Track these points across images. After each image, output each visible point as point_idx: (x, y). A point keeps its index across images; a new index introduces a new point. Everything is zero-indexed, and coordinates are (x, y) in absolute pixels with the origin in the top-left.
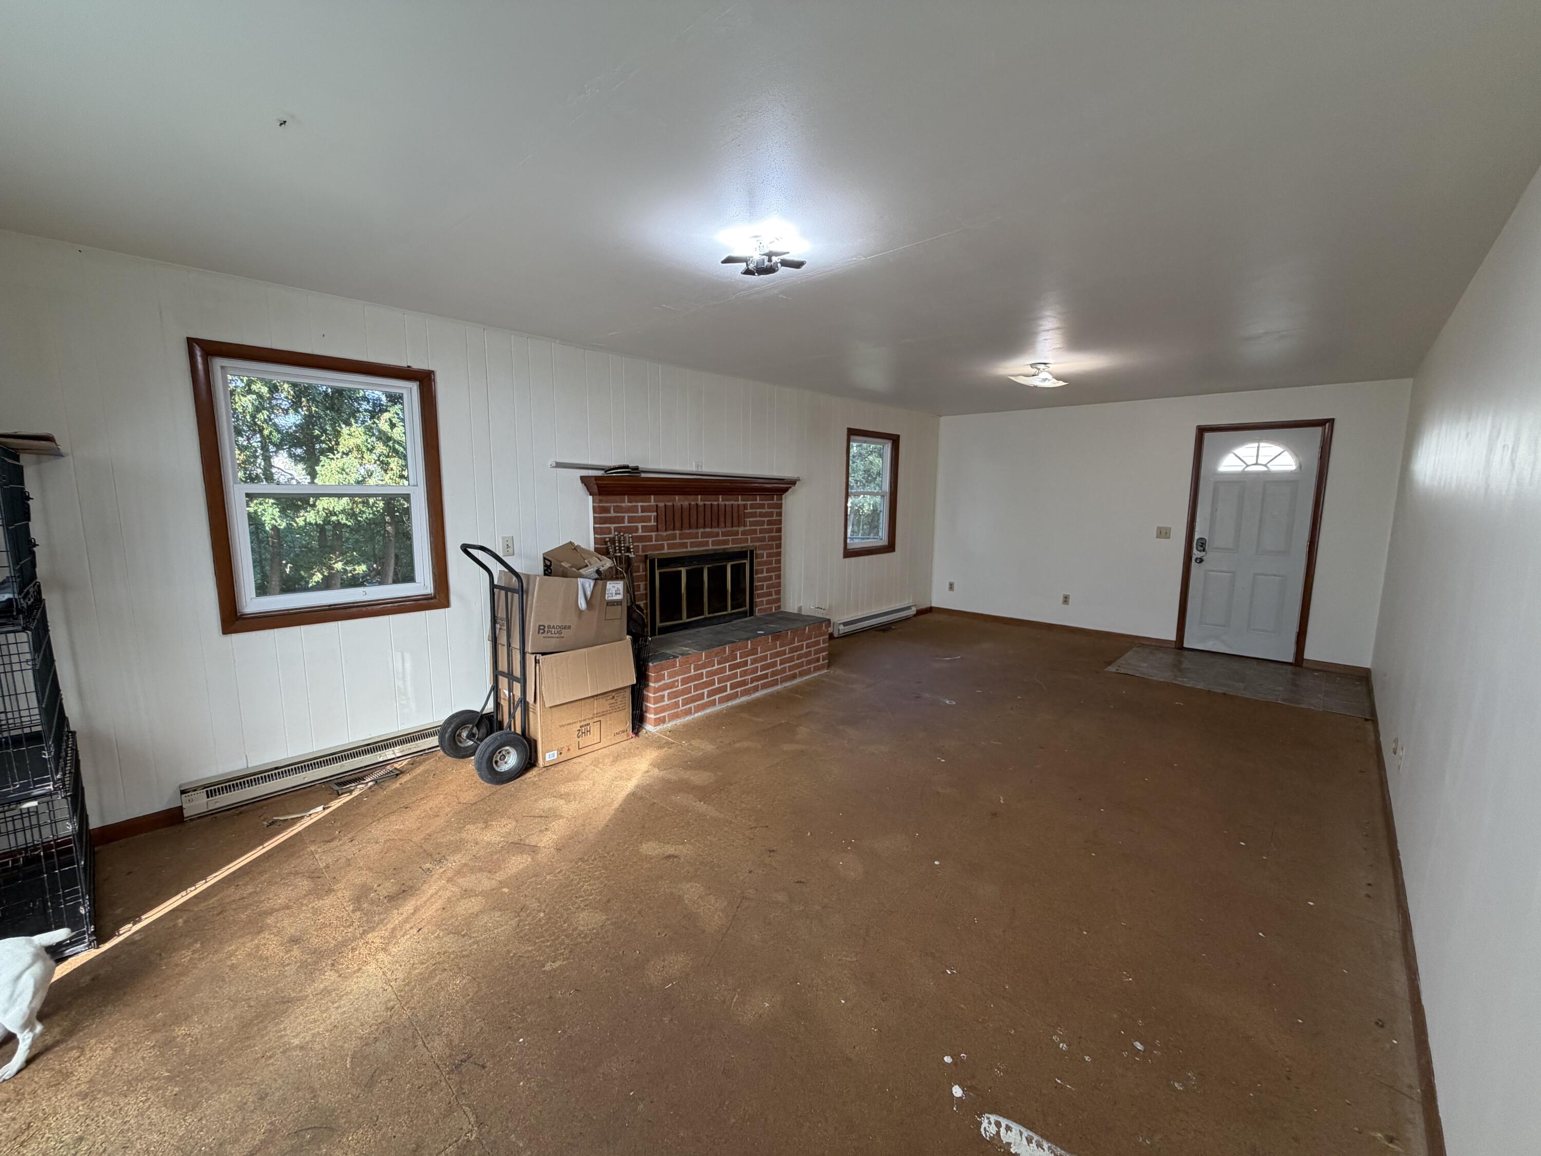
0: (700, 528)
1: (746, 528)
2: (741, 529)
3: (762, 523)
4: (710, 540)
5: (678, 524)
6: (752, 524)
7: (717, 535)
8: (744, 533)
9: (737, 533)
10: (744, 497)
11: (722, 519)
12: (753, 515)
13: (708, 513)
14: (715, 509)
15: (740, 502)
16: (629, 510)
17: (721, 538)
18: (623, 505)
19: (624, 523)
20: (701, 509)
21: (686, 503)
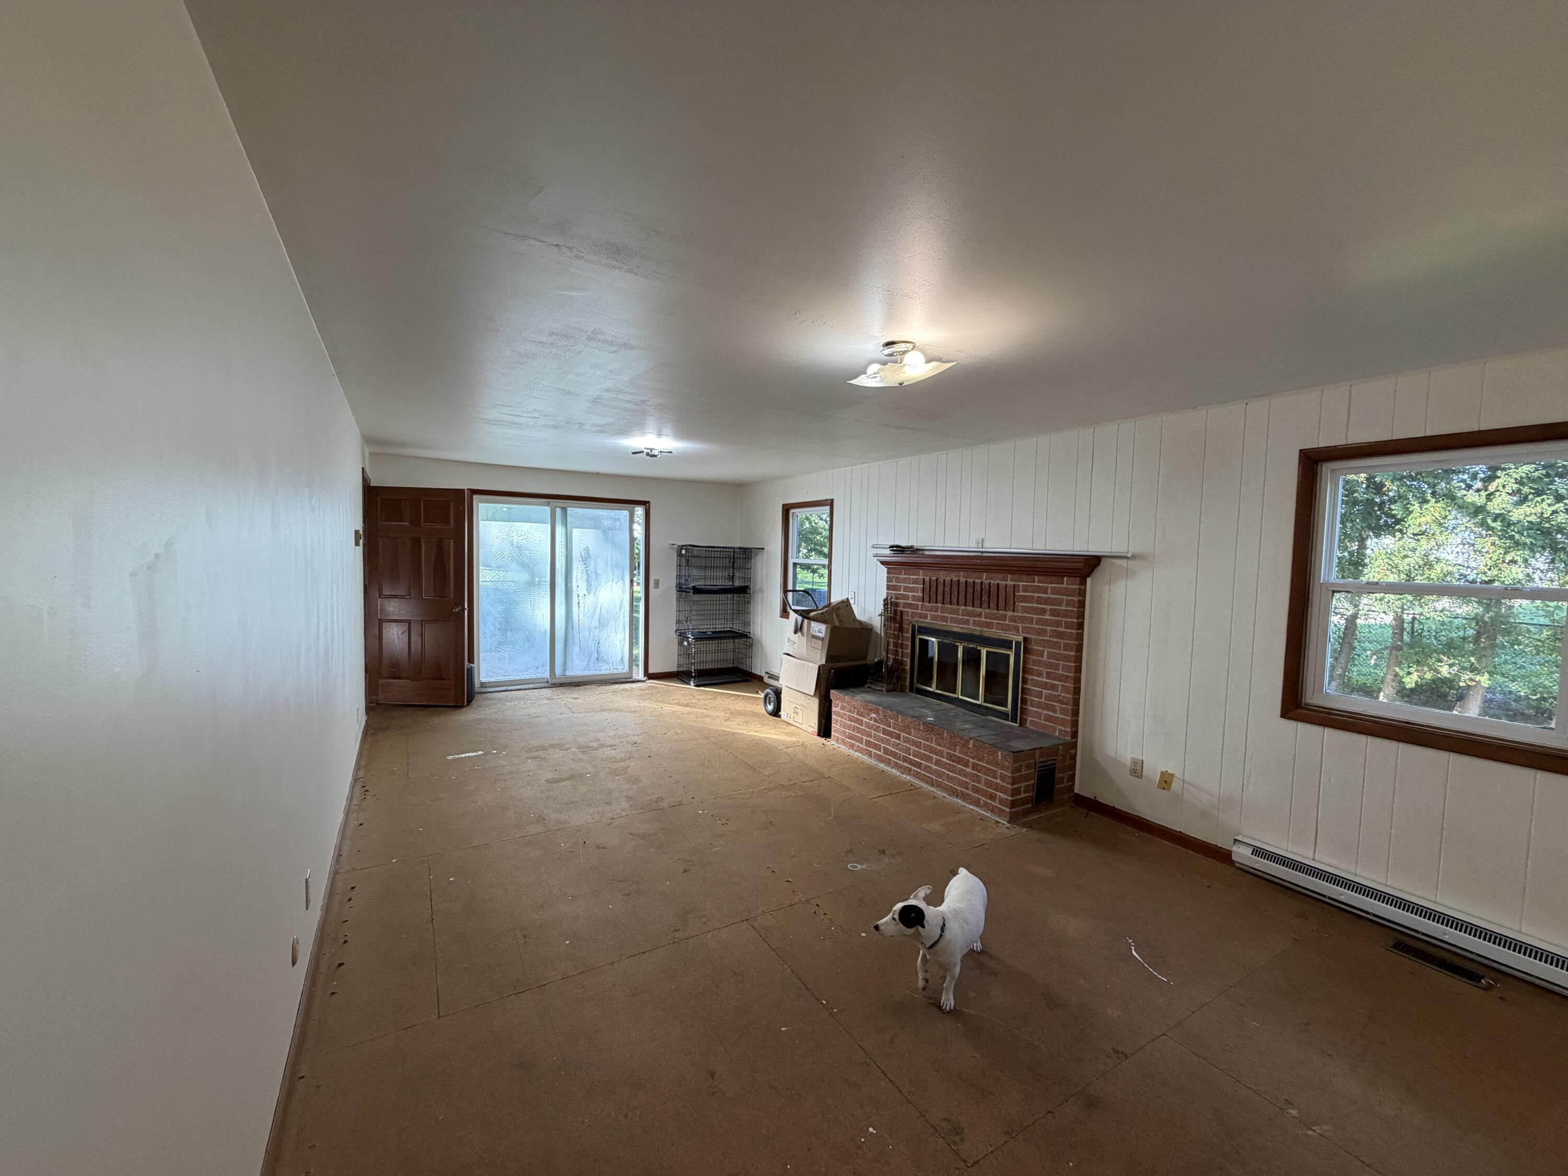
0: (961, 605)
1: (1016, 614)
2: (1010, 613)
3: (1043, 611)
4: (972, 619)
5: (940, 598)
6: (1025, 610)
7: (980, 615)
8: (1013, 619)
9: (1005, 617)
10: (1014, 576)
11: (985, 598)
12: (1025, 600)
13: (970, 590)
14: (978, 587)
15: (1010, 583)
16: (904, 581)
17: (983, 619)
18: (901, 576)
19: (900, 591)
20: (962, 587)
21: (948, 579)
